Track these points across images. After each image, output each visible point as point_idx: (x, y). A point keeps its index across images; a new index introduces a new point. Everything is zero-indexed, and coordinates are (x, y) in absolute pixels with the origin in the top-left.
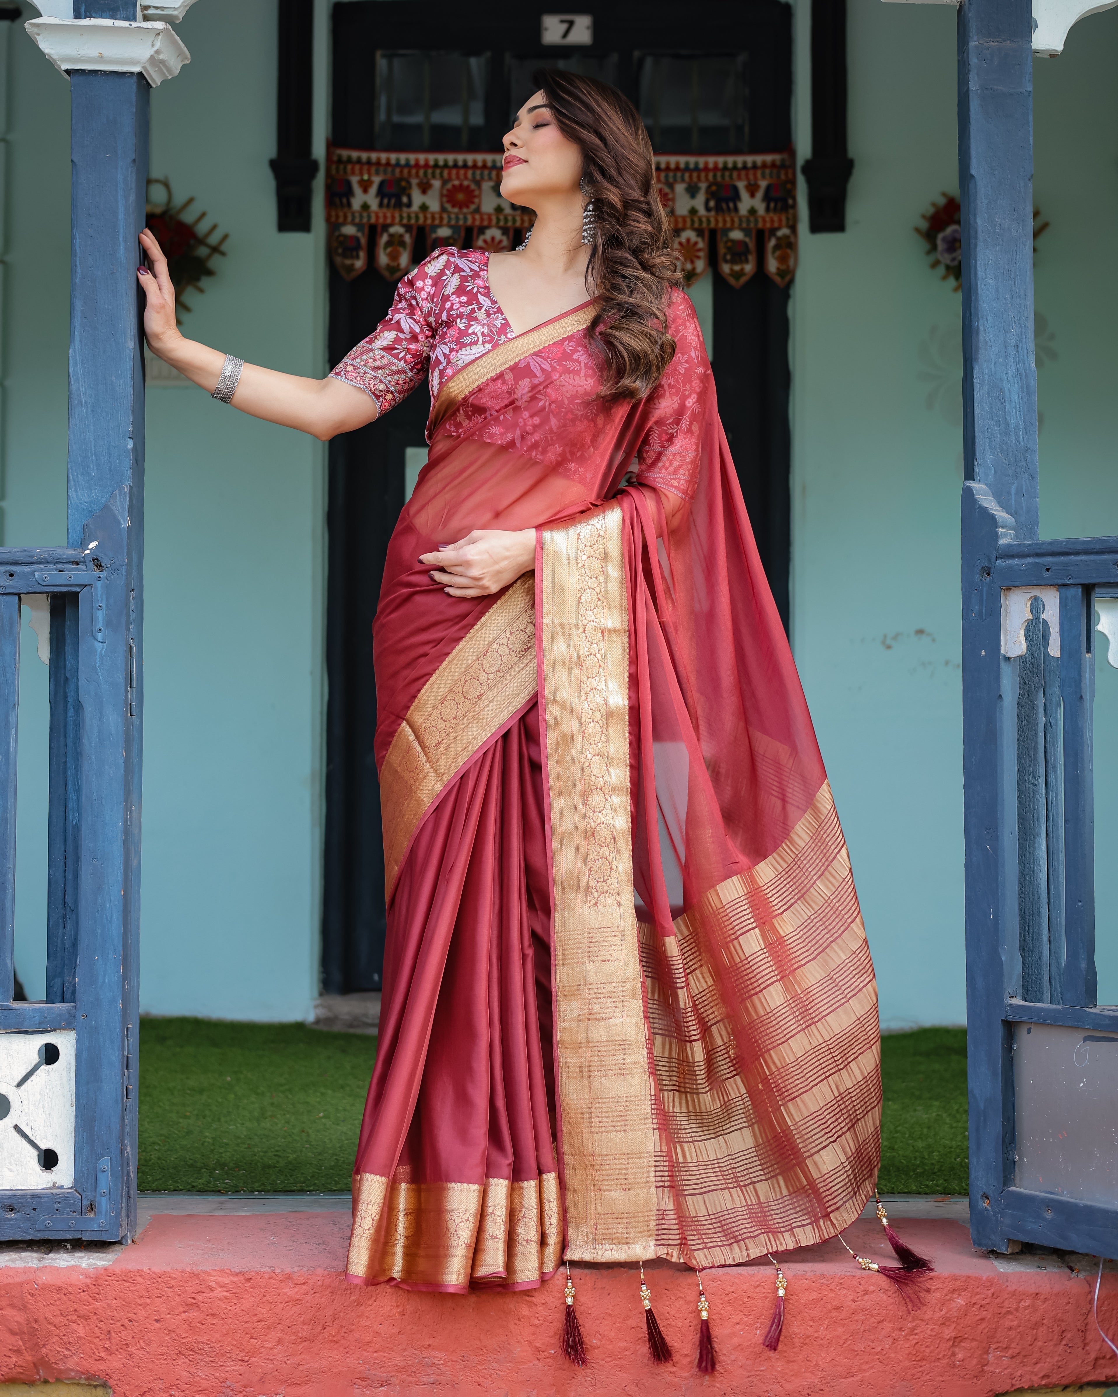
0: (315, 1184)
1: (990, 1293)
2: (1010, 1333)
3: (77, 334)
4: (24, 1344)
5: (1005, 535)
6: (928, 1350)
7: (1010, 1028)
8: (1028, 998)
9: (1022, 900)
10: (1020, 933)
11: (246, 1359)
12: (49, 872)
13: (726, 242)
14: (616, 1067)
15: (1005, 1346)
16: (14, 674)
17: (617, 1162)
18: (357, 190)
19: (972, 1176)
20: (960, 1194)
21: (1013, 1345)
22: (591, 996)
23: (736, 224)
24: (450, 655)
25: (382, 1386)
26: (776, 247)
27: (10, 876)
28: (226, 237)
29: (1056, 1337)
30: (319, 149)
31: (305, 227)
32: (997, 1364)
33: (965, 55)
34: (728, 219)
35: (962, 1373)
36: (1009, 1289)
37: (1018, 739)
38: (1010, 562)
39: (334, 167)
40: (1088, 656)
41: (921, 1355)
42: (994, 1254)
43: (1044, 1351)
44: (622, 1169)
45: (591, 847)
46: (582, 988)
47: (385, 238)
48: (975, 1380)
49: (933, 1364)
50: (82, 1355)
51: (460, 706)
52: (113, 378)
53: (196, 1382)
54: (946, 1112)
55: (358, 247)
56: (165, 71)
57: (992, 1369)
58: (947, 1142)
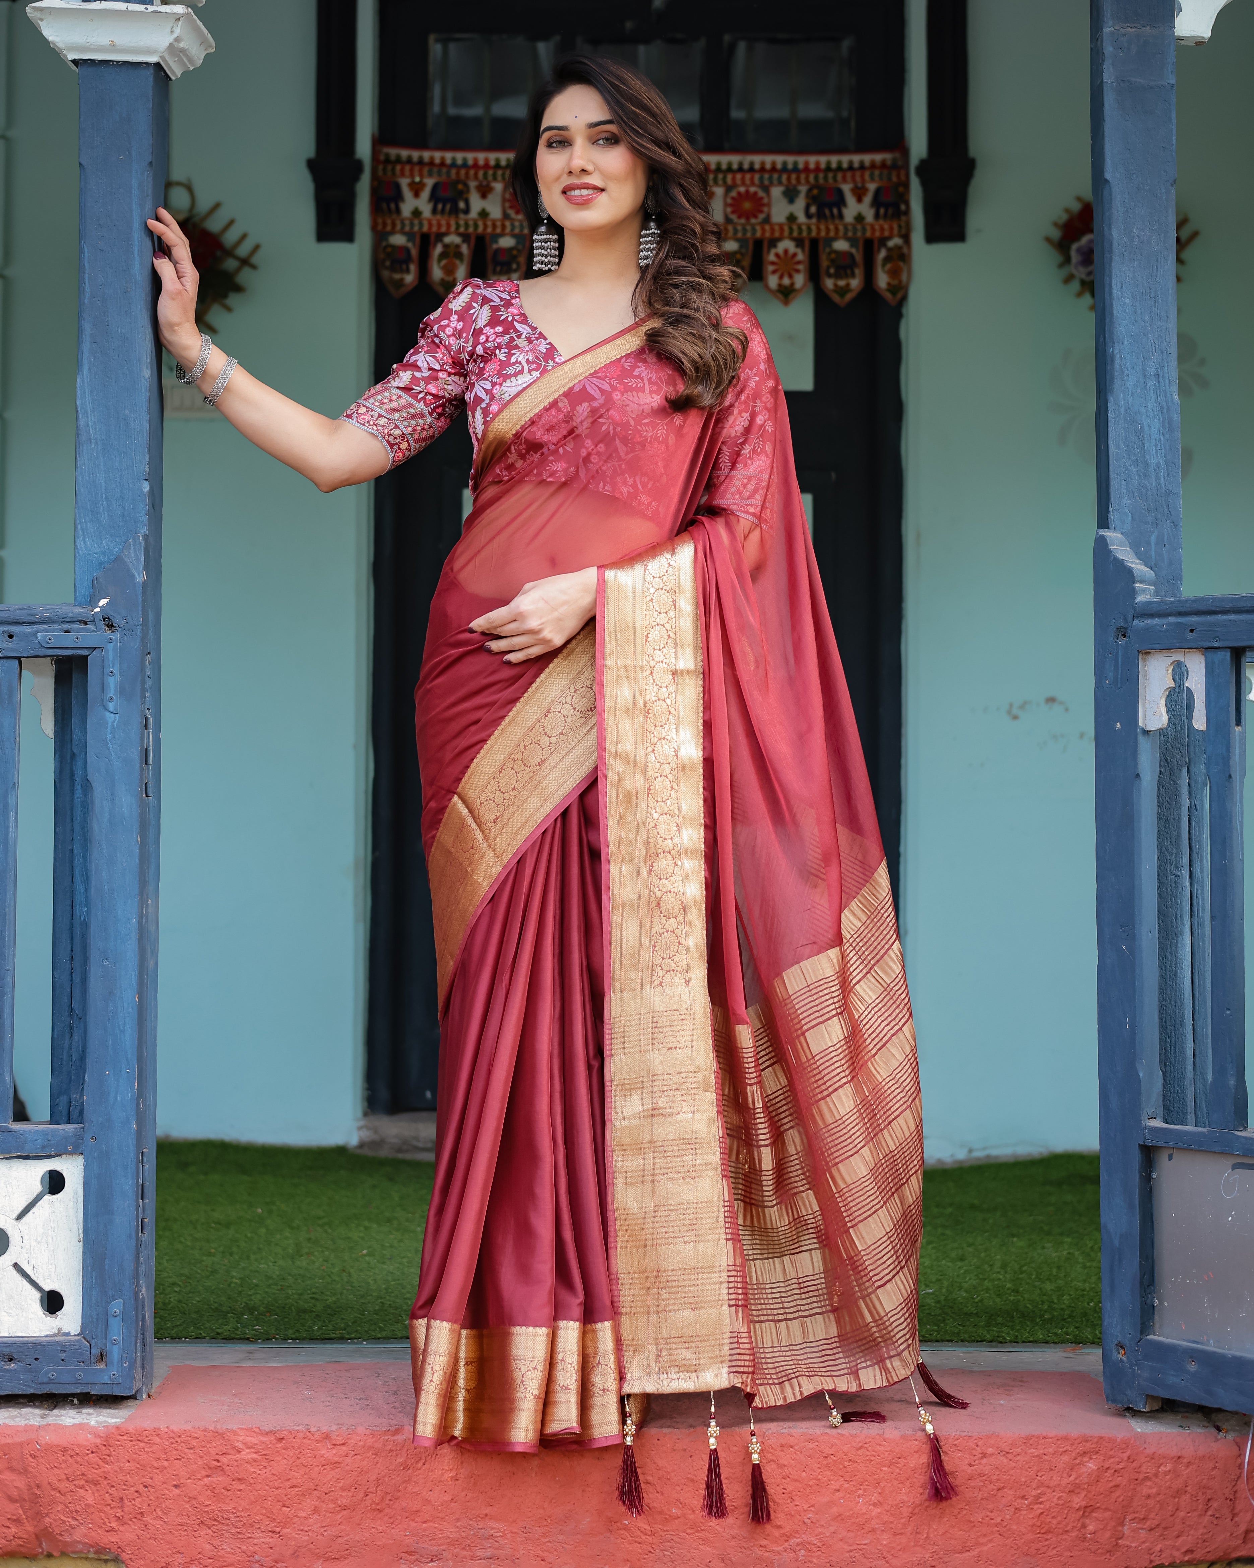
0: (357, 1331)
1: (1125, 1456)
2: (1149, 1502)
3: (85, 361)
4: (25, 1513)
5: (1144, 591)
6: (1054, 1521)
7: (1149, 1154)
8: (1169, 1120)
9: (1162, 1008)
10: (1160, 1045)
11: (278, 1530)
12: (53, 974)
13: (830, 253)
14: (685, 1169)
15: (1142, 1517)
16: (14, 749)
17: (685, 1277)
18: (407, 193)
19: (1105, 1323)
20: (1093, 1343)
21: (1152, 1515)
22: (656, 1089)
23: (841, 233)
24: (507, 718)
25: (432, 1561)
26: (887, 260)
27: (9, 979)
28: (257, 248)
29: (1200, 1507)
30: (363, 147)
31: (347, 235)
32: (1133, 1537)
33: (1099, 42)
34: (832, 227)
35: (1093, 1548)
36: (1148, 1451)
37: (1158, 824)
38: (1149, 622)
39: (381, 167)
40: (1238, 729)
41: (1047, 1527)
42: (1131, 1411)
43: (1187, 1523)
44: (690, 1286)
45: (655, 920)
46: (645, 1079)
47: (439, 249)
48: (1108, 1555)
49: (1060, 1537)
50: (90, 1526)
51: (520, 775)
52: (127, 412)
53: (220, 1556)
54: (1078, 1250)
55: (408, 259)
56: (186, 61)
57: (1128, 1543)
58: (1079, 1284)
